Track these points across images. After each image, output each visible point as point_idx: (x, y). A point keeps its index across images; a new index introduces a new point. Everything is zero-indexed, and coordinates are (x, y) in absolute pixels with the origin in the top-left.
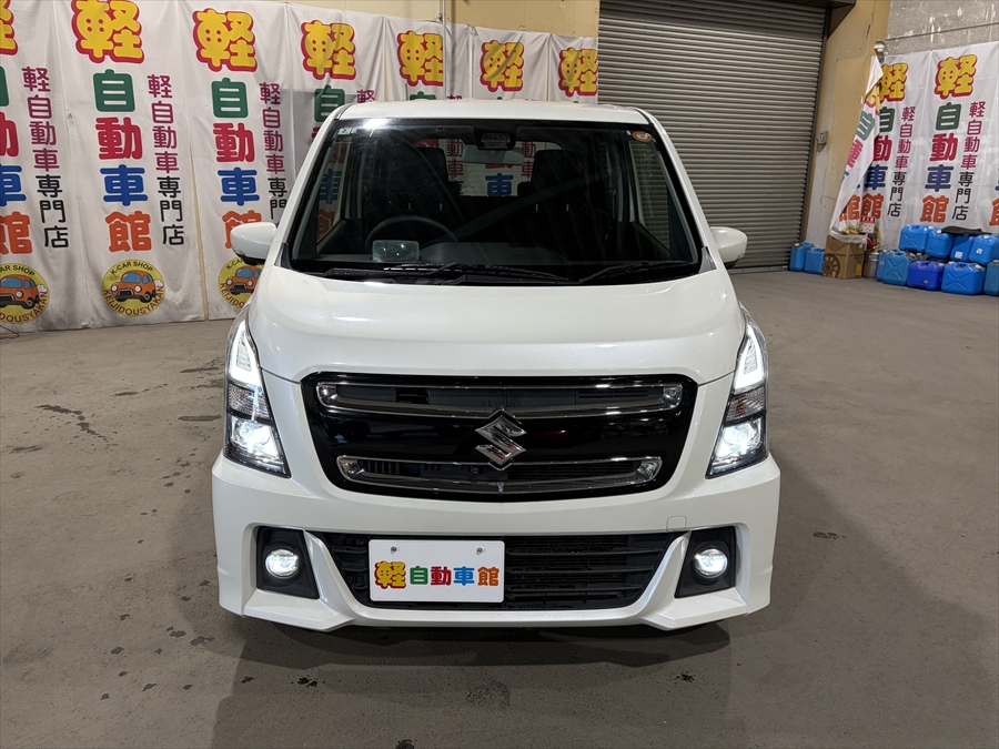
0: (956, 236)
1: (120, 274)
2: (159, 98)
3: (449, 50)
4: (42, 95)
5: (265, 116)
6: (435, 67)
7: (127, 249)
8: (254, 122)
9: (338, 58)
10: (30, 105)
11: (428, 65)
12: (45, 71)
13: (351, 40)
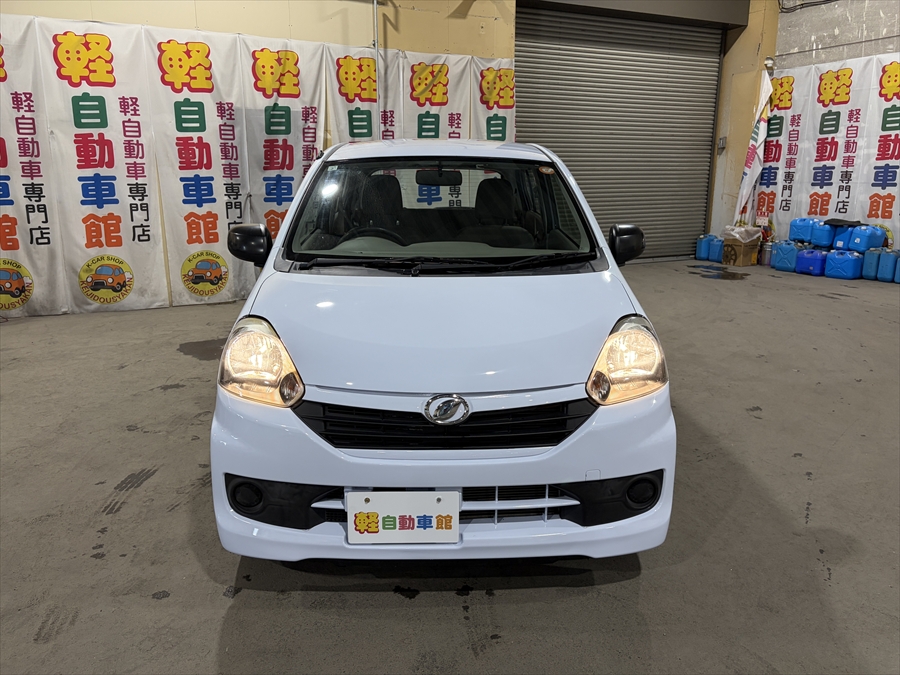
0: (836, 227)
1: (94, 267)
2: (129, 116)
3: (382, 72)
4: (28, 115)
5: (221, 130)
6: (370, 85)
7: (101, 245)
8: (211, 136)
9: (285, 80)
10: (18, 124)
11: (364, 85)
12: (31, 94)
13: (296, 64)
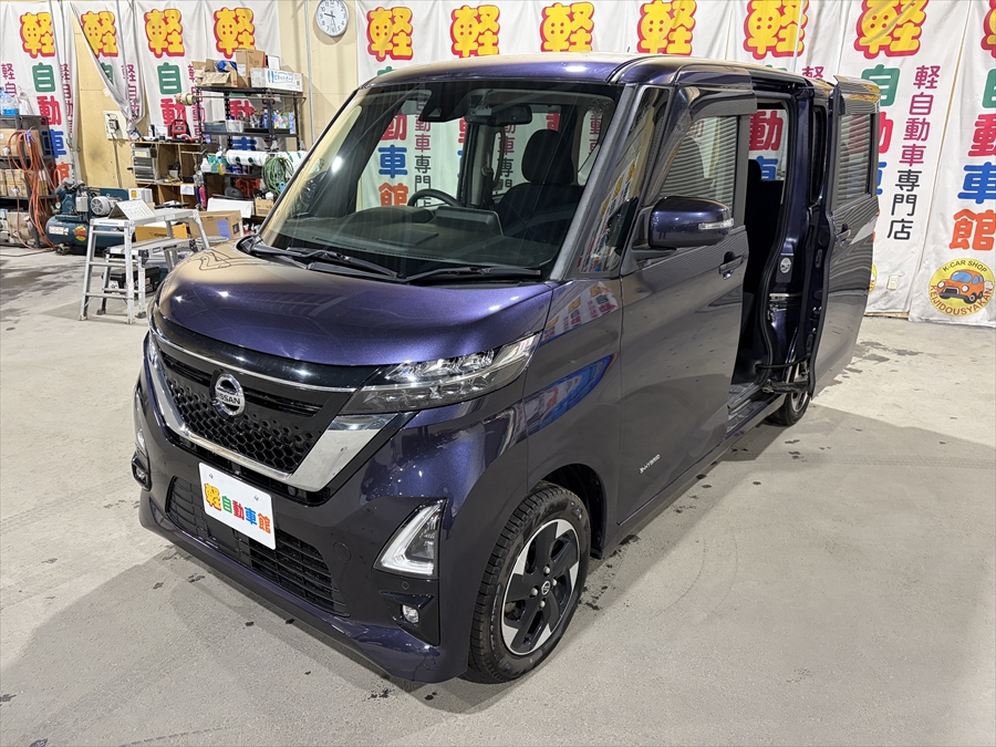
9: (674, 37)
11: (782, 34)
